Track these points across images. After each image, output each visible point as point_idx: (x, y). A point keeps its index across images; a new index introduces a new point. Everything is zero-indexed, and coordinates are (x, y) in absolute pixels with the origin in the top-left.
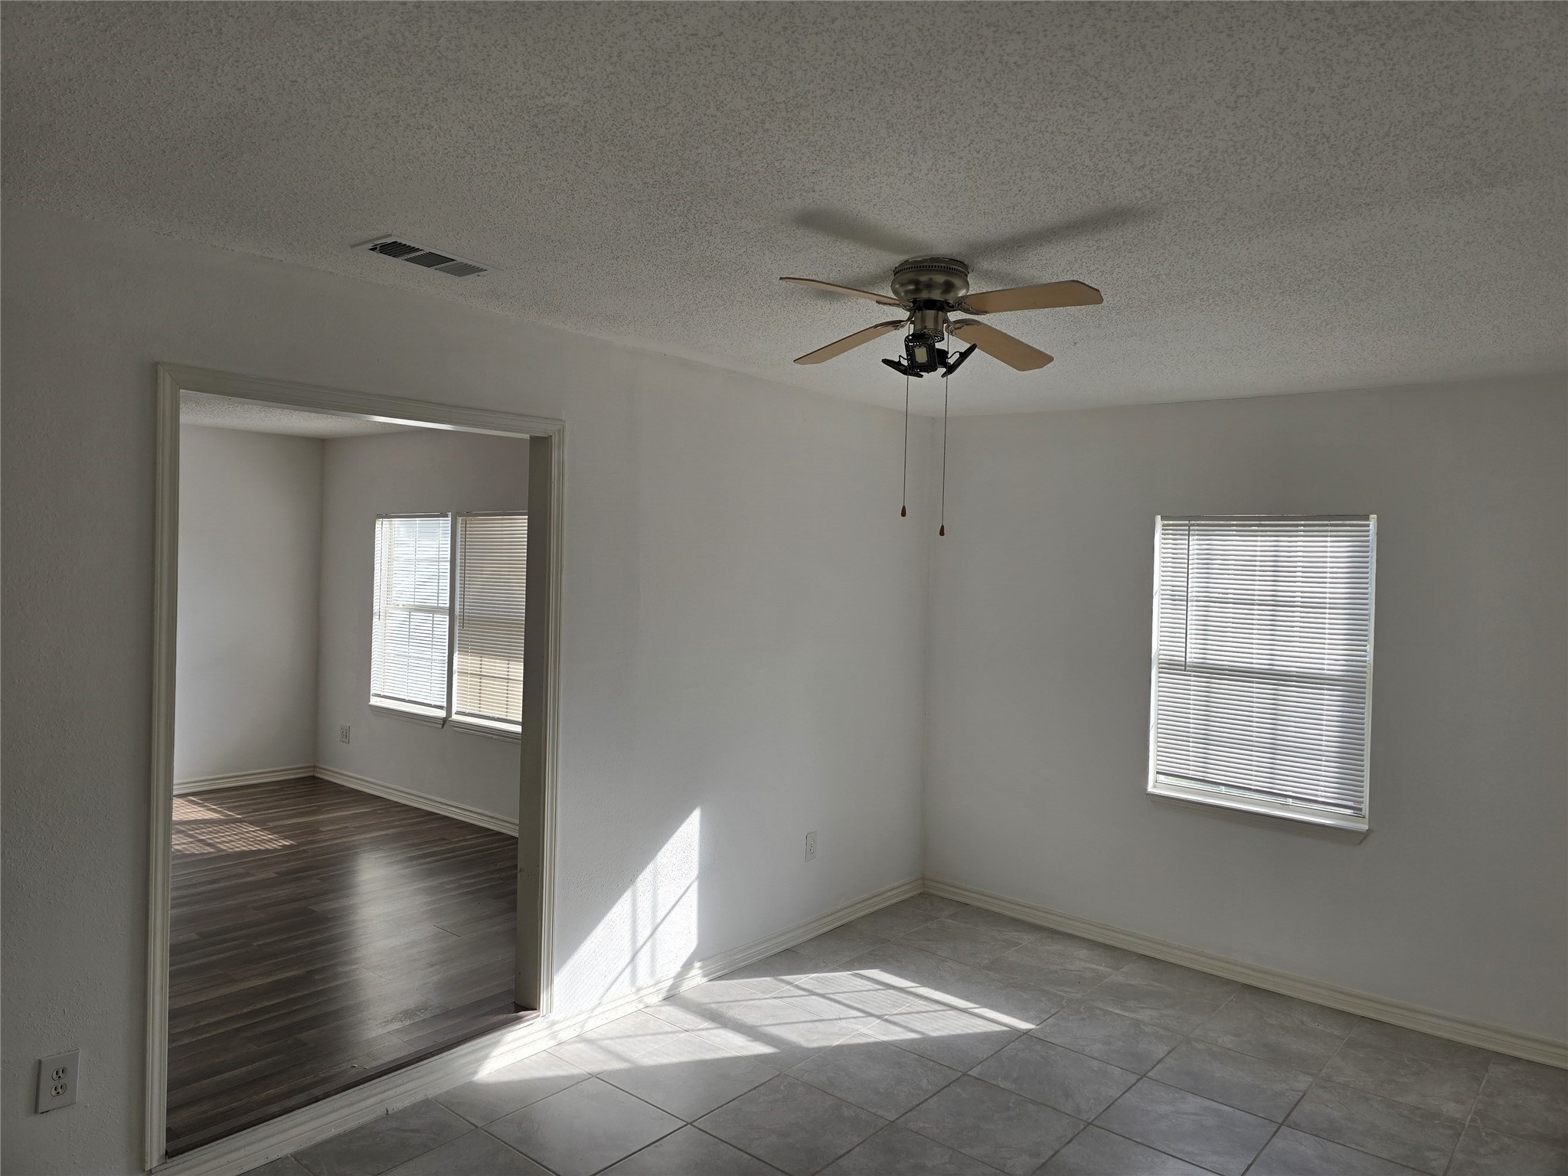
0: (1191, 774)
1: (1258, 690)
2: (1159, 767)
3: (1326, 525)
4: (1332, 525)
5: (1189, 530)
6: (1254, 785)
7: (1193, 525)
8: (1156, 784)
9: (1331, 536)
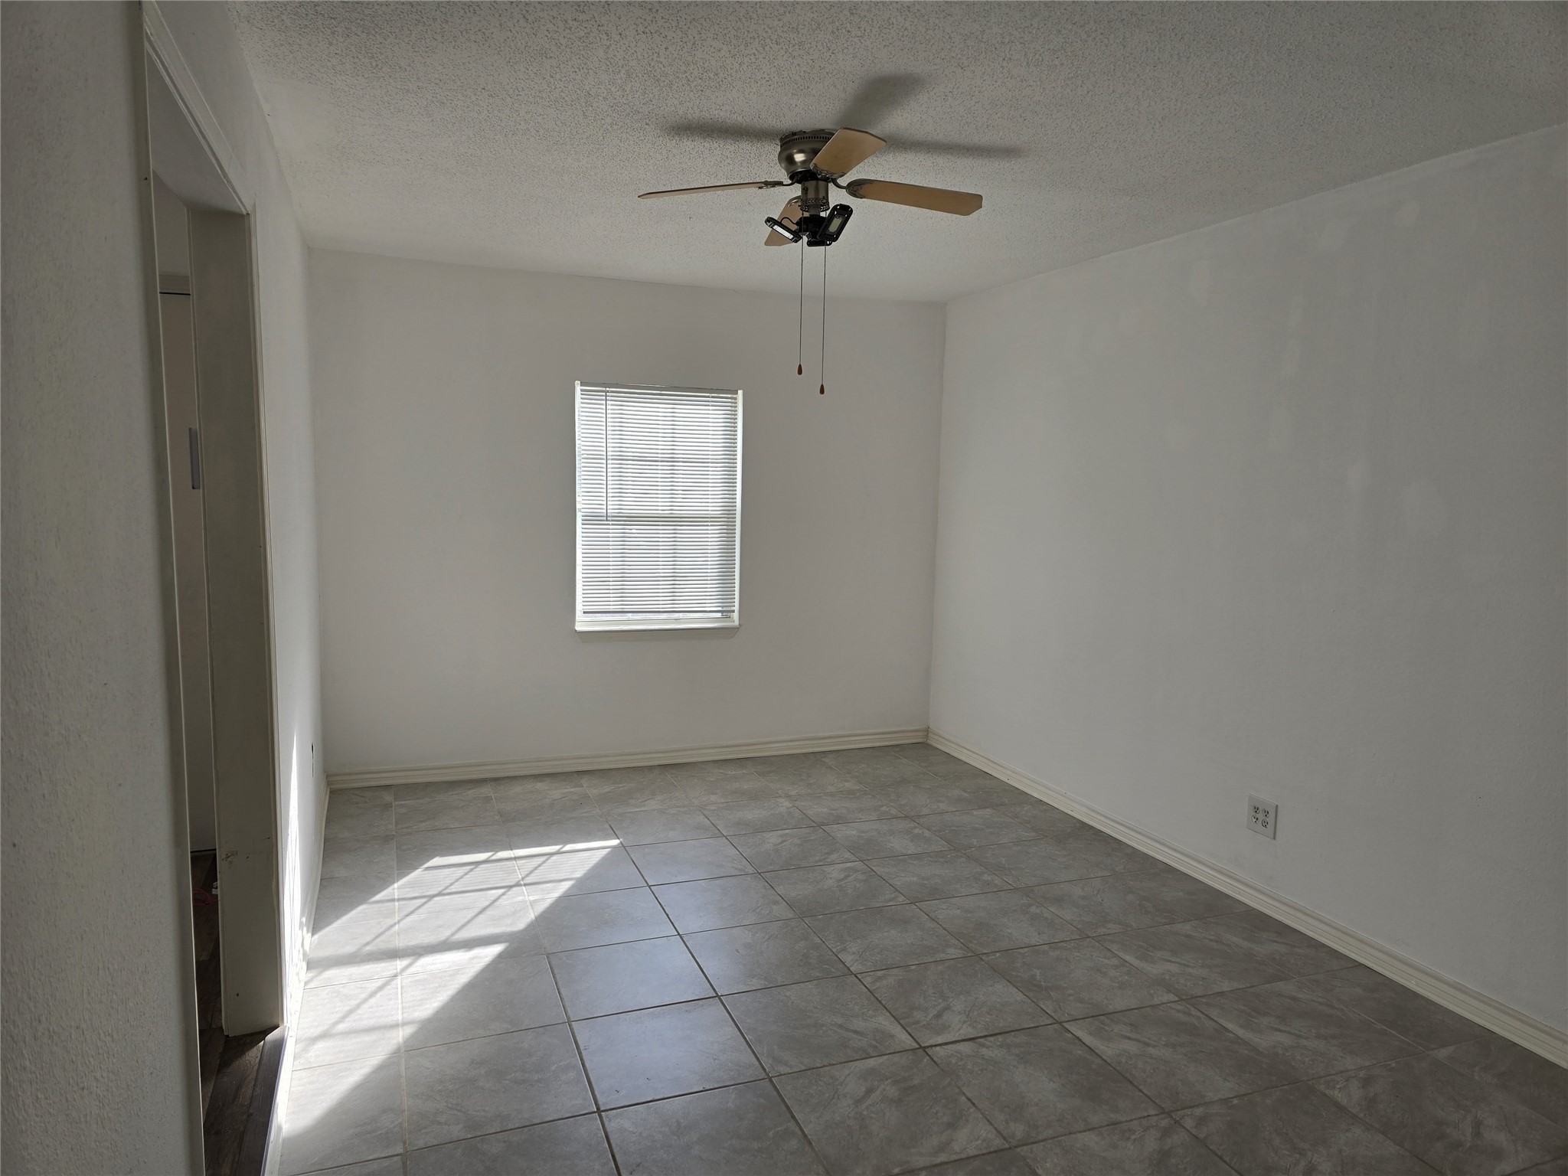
0: (611, 608)
1: (663, 532)
2: (585, 607)
3: (708, 397)
4: (713, 397)
5: (606, 396)
6: (660, 608)
7: (608, 392)
8: (583, 623)
9: (712, 406)
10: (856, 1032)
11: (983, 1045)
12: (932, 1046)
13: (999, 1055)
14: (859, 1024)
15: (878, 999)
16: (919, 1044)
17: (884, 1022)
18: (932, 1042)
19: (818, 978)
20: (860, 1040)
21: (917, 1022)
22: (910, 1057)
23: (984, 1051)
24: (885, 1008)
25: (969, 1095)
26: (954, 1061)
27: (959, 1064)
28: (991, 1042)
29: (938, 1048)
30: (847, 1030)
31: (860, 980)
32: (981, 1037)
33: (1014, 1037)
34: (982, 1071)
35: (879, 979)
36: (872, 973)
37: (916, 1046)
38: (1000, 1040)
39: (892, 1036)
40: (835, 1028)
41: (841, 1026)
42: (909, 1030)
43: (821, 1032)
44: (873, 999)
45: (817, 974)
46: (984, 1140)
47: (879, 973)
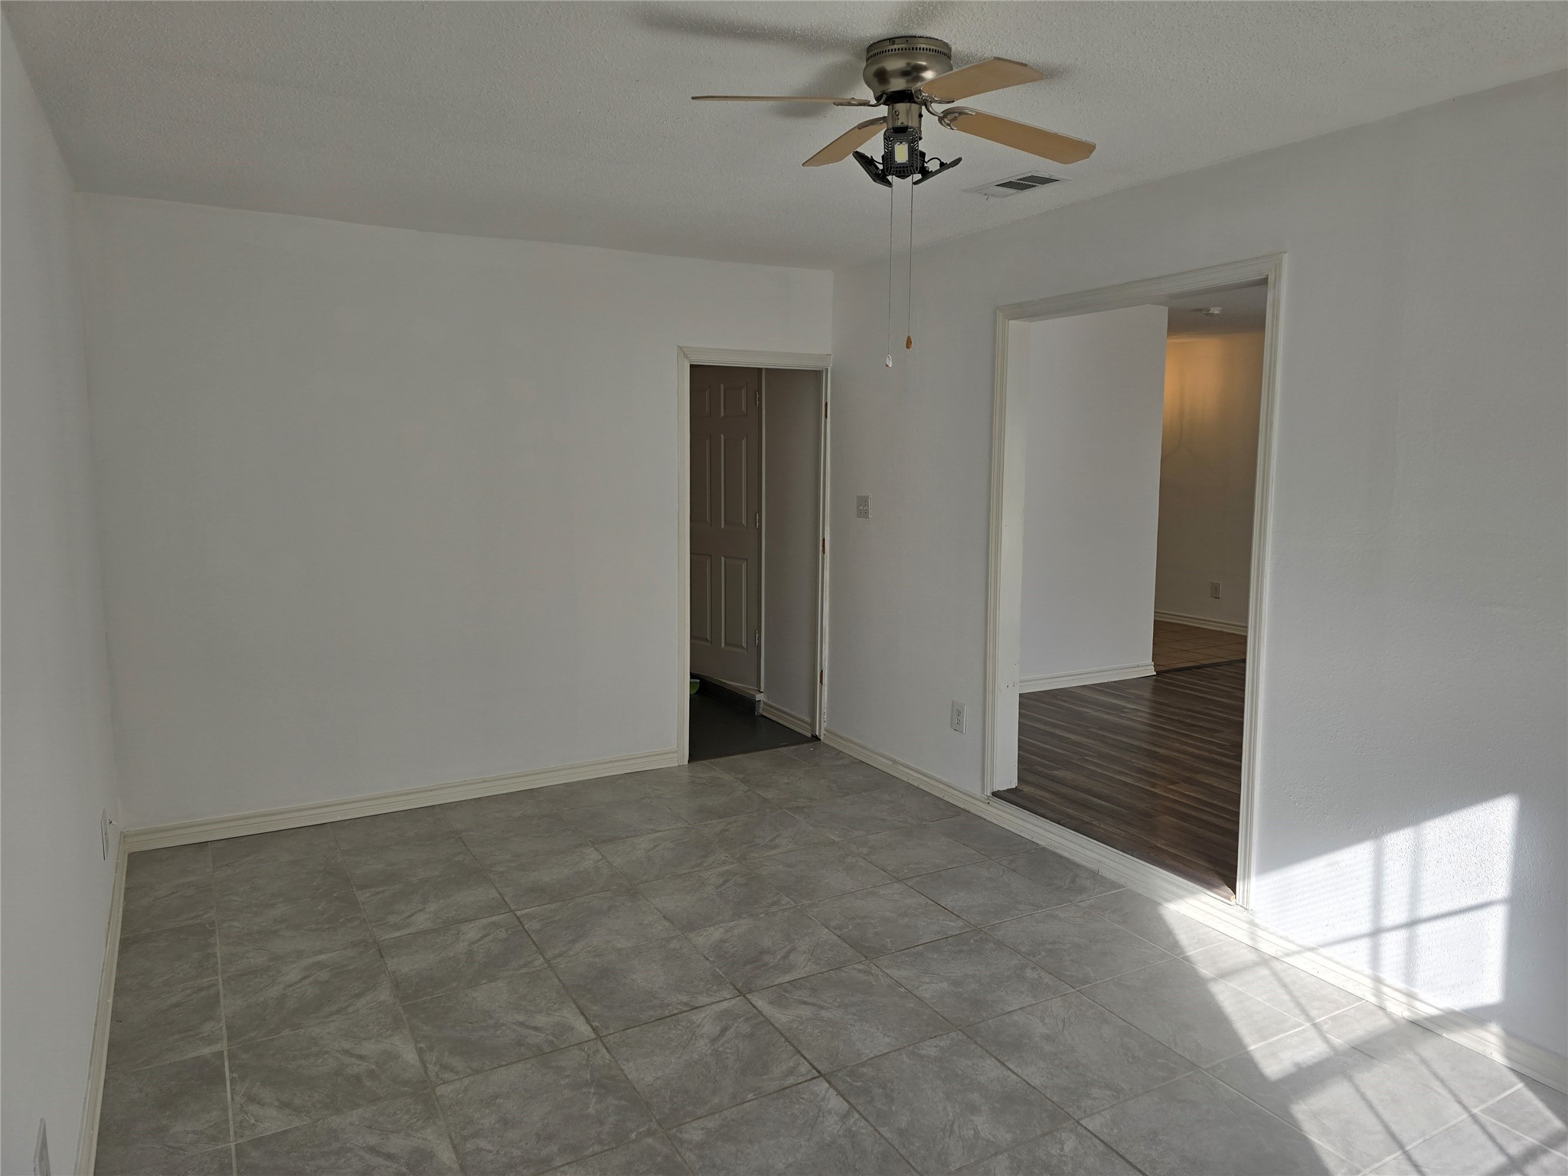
10: (806, 1003)
11: (686, 1004)
12: (734, 998)
13: (673, 997)
14: (805, 1012)
15: (790, 1043)
16: (746, 998)
17: (781, 1017)
18: (733, 1002)
19: (863, 1064)
20: (800, 996)
21: (747, 1020)
22: (753, 986)
23: (685, 999)
24: (781, 1033)
25: (707, 963)
26: (715, 987)
27: (710, 986)
28: (676, 1008)
29: (728, 997)
30: (814, 1005)
31: (814, 1068)
32: (685, 1011)
33: (652, 1016)
34: (692, 981)
35: (791, 1072)
36: (801, 1079)
37: (749, 996)
38: (667, 1011)
39: (771, 1003)
40: (827, 1005)
41: (822, 1008)
42: (755, 1011)
43: (838, 1000)
44: (795, 1042)
45: (865, 1070)
46: (701, 935)
47: (791, 1080)
